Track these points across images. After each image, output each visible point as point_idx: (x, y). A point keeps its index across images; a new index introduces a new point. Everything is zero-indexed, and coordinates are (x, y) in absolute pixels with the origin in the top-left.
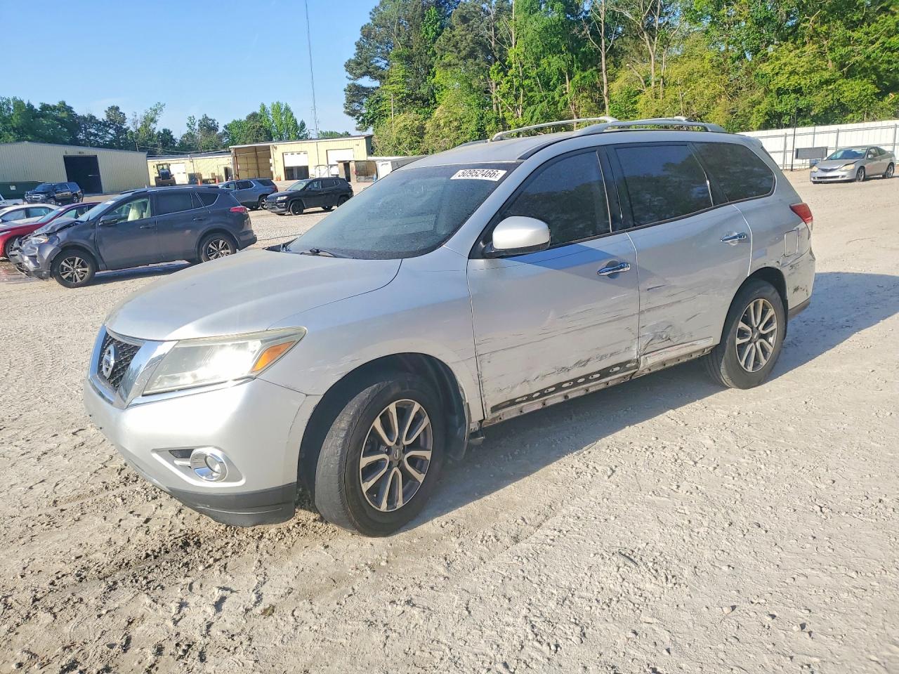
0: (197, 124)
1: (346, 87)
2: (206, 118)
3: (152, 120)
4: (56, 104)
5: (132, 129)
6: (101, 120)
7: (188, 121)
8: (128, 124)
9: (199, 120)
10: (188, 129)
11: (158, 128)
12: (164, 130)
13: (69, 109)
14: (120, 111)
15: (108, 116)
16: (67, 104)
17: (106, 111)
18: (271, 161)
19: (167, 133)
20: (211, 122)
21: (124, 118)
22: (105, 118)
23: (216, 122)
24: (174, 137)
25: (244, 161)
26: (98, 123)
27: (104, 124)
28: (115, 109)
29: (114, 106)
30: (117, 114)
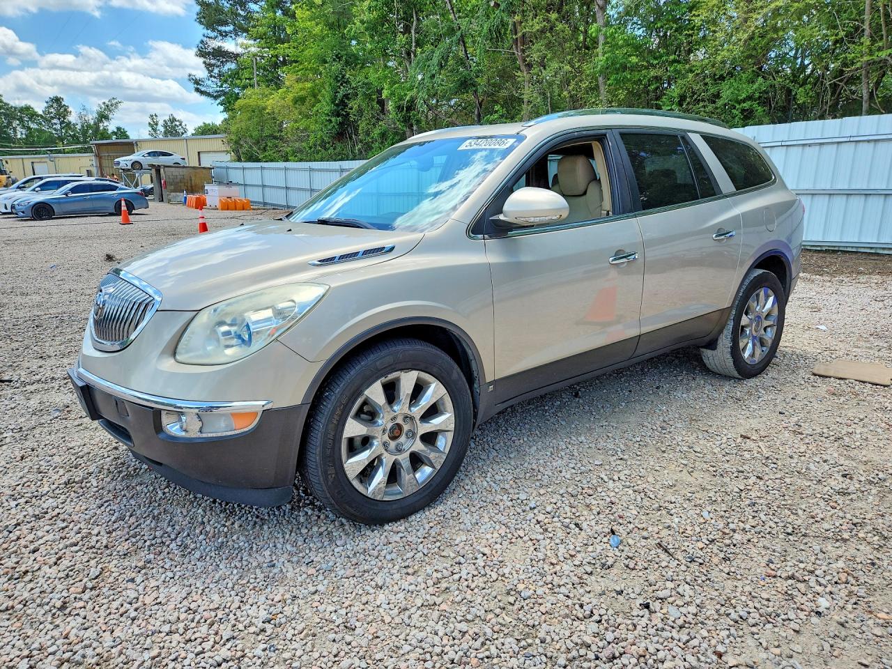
0: (161, 123)
1: (196, 48)
2: (173, 120)
3: (103, 117)
5: (77, 126)
6: (40, 112)
7: (150, 120)
8: (72, 118)
9: (165, 121)
10: (150, 129)
11: (111, 125)
12: (119, 129)
14: (63, 103)
17: (47, 102)
19: (121, 132)
20: (178, 123)
22: (45, 110)
23: (183, 124)
24: (130, 136)
26: (38, 116)
28: (57, 100)
29: (57, 97)
30: (60, 106)
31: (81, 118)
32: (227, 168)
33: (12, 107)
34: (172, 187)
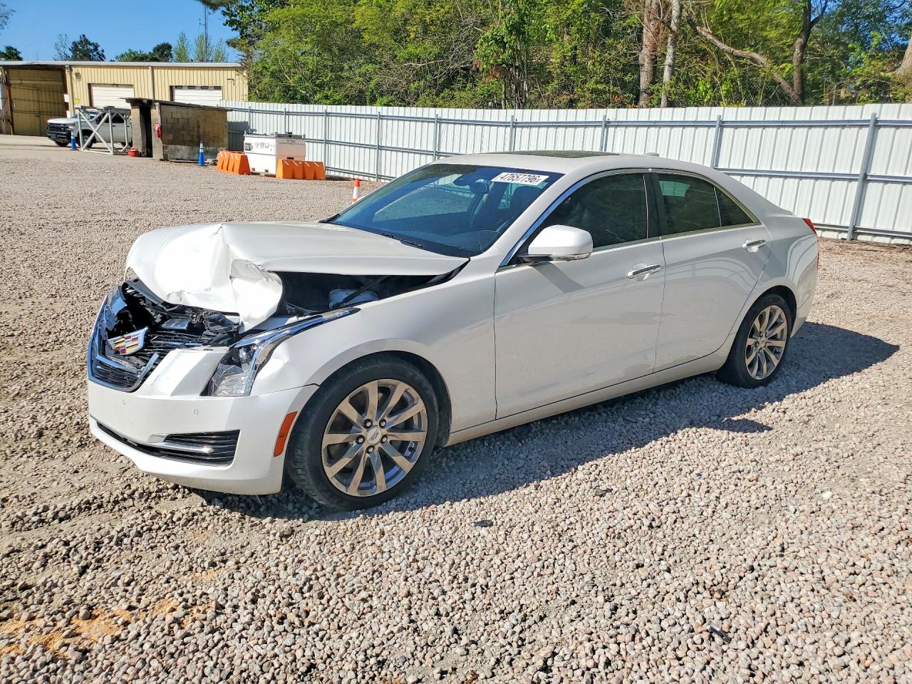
0: (70, 45)
7: (57, 41)
9: (74, 43)
18: (67, 98)
20: (92, 48)
23: (100, 49)
32: (252, 111)
34: (171, 137)
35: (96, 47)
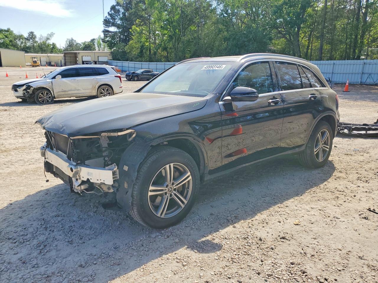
1: (102, 30)
2: (72, 40)
3: (48, 39)
4: (6, 29)
5: (39, 42)
6: (26, 37)
8: (37, 39)
11: (51, 42)
12: (53, 43)
13: (12, 31)
14: (34, 34)
15: (29, 36)
16: (11, 29)
17: (28, 33)
18: (77, 59)
19: (54, 45)
21: (35, 37)
22: (28, 36)
24: (57, 46)
25: (69, 58)
27: (27, 39)
28: (32, 33)
29: (32, 32)
30: (33, 35)
31: (40, 39)
32: (112, 62)
33: (16, 35)
35: (75, 41)
